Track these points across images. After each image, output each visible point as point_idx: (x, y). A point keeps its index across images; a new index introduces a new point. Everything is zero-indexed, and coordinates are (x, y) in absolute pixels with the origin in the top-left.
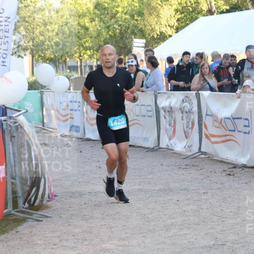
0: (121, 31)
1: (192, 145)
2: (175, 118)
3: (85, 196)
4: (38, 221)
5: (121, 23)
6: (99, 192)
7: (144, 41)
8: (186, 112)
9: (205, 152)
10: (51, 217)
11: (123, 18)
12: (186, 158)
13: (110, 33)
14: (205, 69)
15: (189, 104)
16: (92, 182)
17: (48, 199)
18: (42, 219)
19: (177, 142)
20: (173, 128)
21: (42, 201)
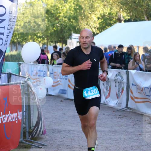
0: (61, 28)
1: (121, 103)
2: (110, 85)
3: (62, 132)
4: (39, 147)
5: (62, 23)
6: (70, 130)
7: (79, 35)
8: (119, 82)
9: (130, 108)
10: (46, 145)
11: (64, 20)
12: (118, 110)
13: (54, 29)
14: (137, 58)
15: (121, 77)
16: (63, 123)
17: (42, 134)
18: (41, 147)
19: (111, 100)
20: (108, 92)
21: (38, 135)
